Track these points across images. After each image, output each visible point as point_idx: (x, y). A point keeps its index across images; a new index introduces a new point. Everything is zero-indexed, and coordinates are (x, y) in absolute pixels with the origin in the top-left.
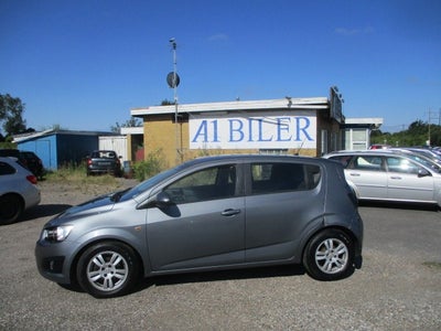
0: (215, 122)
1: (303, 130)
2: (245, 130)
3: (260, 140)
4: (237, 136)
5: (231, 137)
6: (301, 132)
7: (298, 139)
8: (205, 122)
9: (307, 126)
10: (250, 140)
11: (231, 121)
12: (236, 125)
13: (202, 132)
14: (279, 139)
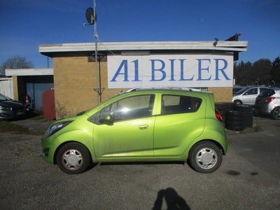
0: (136, 62)
1: (222, 70)
2: (167, 70)
3: (182, 79)
4: (158, 75)
5: (153, 77)
6: (220, 72)
7: (217, 79)
8: (125, 62)
9: (225, 67)
10: (172, 79)
11: (153, 61)
12: (158, 65)
13: (123, 71)
14: (200, 79)
